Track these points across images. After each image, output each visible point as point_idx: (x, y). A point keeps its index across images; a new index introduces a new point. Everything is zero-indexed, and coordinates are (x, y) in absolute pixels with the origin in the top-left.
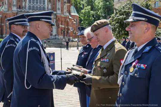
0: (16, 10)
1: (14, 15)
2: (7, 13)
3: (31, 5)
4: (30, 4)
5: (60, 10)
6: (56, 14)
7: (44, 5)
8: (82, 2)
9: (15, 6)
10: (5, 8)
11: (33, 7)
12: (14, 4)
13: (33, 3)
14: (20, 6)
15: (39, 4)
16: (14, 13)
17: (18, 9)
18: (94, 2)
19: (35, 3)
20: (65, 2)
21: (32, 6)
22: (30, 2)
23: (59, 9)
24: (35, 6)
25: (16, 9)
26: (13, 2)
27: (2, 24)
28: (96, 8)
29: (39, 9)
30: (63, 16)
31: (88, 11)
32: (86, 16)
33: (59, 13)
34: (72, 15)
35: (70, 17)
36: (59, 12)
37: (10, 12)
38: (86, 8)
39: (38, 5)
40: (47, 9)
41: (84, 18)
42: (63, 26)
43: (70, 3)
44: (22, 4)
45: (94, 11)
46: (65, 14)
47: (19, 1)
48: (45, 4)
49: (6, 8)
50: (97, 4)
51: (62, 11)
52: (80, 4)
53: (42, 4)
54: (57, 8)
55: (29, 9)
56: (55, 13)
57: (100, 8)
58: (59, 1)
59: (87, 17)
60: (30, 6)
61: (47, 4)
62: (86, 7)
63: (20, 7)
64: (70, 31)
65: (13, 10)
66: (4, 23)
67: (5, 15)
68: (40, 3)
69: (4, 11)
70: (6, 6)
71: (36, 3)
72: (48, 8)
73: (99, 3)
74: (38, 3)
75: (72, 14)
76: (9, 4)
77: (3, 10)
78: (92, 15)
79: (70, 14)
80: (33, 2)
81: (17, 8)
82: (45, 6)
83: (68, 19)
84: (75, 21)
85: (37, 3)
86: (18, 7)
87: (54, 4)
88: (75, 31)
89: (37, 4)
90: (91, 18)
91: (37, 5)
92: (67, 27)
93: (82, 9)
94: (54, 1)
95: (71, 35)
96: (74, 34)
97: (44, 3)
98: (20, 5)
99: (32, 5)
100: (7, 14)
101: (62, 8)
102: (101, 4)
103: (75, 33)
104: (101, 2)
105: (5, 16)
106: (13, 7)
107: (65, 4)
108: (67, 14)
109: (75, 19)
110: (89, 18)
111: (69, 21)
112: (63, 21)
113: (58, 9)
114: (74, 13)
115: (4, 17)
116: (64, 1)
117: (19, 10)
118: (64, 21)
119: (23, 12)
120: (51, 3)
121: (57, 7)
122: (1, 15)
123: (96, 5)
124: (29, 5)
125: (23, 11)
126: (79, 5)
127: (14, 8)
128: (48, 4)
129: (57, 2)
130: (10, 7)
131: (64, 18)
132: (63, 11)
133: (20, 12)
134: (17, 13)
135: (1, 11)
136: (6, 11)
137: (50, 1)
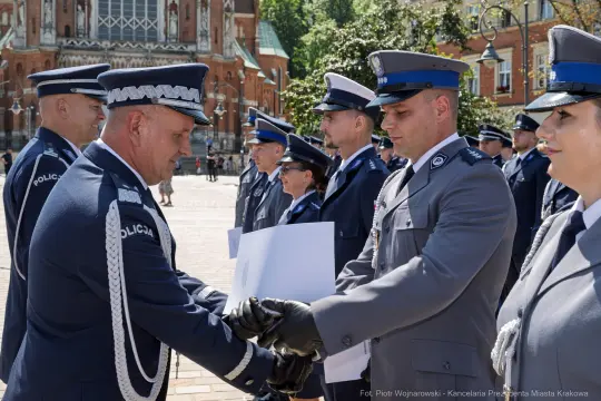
0: (54, 42)
1: (48, 58)
2: (27, 51)
3: (107, 22)
4: (104, 18)
5: (210, 40)
6: (193, 53)
7: (152, 20)
8: (306, 7)
10: (17, 37)
11: (116, 28)
12: (48, 20)
13: (116, 14)
14: (67, 28)
15: (134, 17)
16: (46, 54)
17: (60, 40)
19: (122, 17)
20: (228, 10)
21: (109, 26)
22: (103, 11)
23: (204, 35)
24: (122, 27)
25: (54, 38)
29: (134, 35)
30: (219, 58)
33: (204, 49)
34: (264, 56)
35: (248, 64)
36: (204, 46)
37: (34, 50)
38: (317, 27)
39: (131, 23)
40: (163, 37)
41: (311, 65)
42: (221, 97)
43: (252, 8)
46: (227, 52)
47: (65, 11)
48: (158, 19)
49: (20, 35)
51: (216, 42)
53: (146, 18)
54: (199, 33)
55: (101, 37)
56: (191, 48)
58: (204, 4)
60: (102, 28)
61: (163, 17)
63: (68, 33)
65: (42, 41)
66: (13, 89)
67: (16, 62)
68: (141, 15)
69: (15, 48)
70: (22, 30)
71: (125, 14)
72: (166, 33)
74: (131, 14)
75: (263, 51)
76: (30, 21)
77: (11, 43)
80: (113, 13)
81: (58, 35)
82: (156, 24)
83: (241, 72)
84: (272, 78)
85: (128, 14)
86: (63, 31)
87: (188, 18)
89: (128, 19)
91: (128, 23)
92: (236, 100)
94: (187, 7)
97: (153, 16)
98: (71, 25)
99: (112, 22)
100: (25, 57)
101: (216, 31)
105: (19, 65)
106: (42, 31)
107: (226, 17)
108: (238, 51)
109: (274, 72)
111: (243, 76)
112: (221, 77)
113: (202, 35)
114: (271, 48)
115: (15, 68)
116: (225, 5)
117: (64, 41)
118: (226, 79)
119: (78, 49)
120: (176, 13)
121: (199, 28)
122: (5, 62)
124: (100, 21)
125: (78, 45)
127: (48, 35)
128: (166, 20)
129: (199, 10)
130: (34, 32)
131: (225, 65)
132: (222, 41)
133: (67, 48)
134: (57, 54)
135: (4, 46)
136: (22, 48)
137: (174, 6)
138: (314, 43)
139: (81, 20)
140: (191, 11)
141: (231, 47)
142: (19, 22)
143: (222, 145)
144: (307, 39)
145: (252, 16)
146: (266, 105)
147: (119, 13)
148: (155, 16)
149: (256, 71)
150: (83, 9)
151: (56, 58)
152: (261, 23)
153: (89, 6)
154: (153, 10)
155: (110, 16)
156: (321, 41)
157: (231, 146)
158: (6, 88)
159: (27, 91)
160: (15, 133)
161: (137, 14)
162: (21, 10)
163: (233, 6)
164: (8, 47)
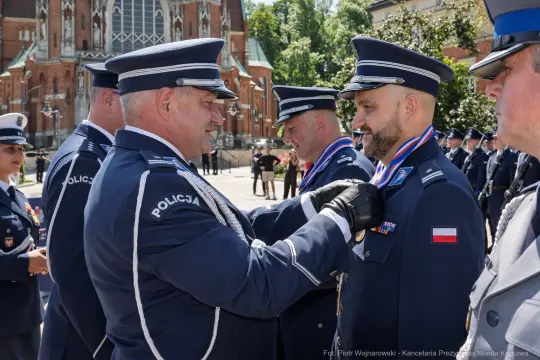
0: (73, 54)
1: (68, 68)
2: (48, 63)
3: (120, 37)
4: (117, 34)
7: (160, 36)
8: (283, 27)
9: (70, 42)
10: (39, 50)
11: (128, 43)
12: (68, 35)
13: (128, 30)
14: (85, 42)
15: (144, 34)
16: (69, 65)
17: (78, 52)
18: (322, 24)
19: (133, 33)
20: (225, 28)
21: (122, 41)
22: (116, 28)
24: (133, 42)
25: (73, 51)
26: (65, 30)
27: (34, 100)
28: (328, 44)
31: (301, 52)
32: (295, 67)
34: (253, 67)
35: (243, 73)
37: (55, 61)
38: (295, 43)
39: (142, 38)
41: (290, 75)
43: (243, 30)
44: (91, 35)
45: (321, 53)
46: (225, 64)
47: (83, 28)
48: (164, 35)
49: (43, 48)
50: (329, 30)
52: (279, 33)
53: (154, 34)
55: (115, 51)
57: (339, 43)
58: (205, 23)
59: (300, 71)
60: (116, 43)
61: (169, 33)
62: (297, 40)
63: (85, 46)
64: (242, 116)
65: (62, 53)
66: (36, 96)
67: (39, 72)
68: (149, 32)
69: (38, 60)
70: (44, 44)
71: (136, 30)
73: (335, 27)
74: (141, 30)
75: (252, 63)
76: (52, 37)
77: (35, 57)
78: (313, 67)
79: (244, 64)
80: (125, 29)
81: (77, 49)
82: (163, 40)
83: (236, 80)
84: (260, 85)
85: (139, 31)
86: (81, 45)
87: (191, 34)
88: (260, 116)
89: (138, 35)
90: (310, 75)
91: (139, 38)
93: (284, 47)
94: (190, 24)
95: (246, 127)
96: (258, 126)
97: (160, 32)
98: (88, 39)
99: (125, 37)
100: (47, 67)
102: (342, 28)
103: (262, 122)
104: (341, 26)
105: (42, 75)
106: (62, 45)
107: (224, 34)
108: (233, 62)
109: (261, 80)
110: (306, 74)
111: (238, 84)
114: (258, 60)
115: (38, 76)
116: (223, 23)
117: (82, 53)
120: (181, 30)
122: (28, 72)
123: (326, 34)
124: (114, 37)
125: (95, 57)
126: (275, 35)
127: (68, 48)
128: (172, 35)
129: (200, 27)
130: (55, 46)
131: (223, 74)
133: (85, 59)
134: (76, 65)
135: (28, 58)
136: (44, 60)
137: (178, 24)
138: (293, 57)
139: (97, 36)
140: (194, 28)
141: (228, 59)
142: (42, 37)
143: (224, 142)
144: (287, 53)
145: (242, 33)
146: (256, 108)
147: (130, 29)
148: (162, 32)
149: (248, 79)
150: (99, 26)
151: (75, 69)
152: (249, 40)
153: (104, 24)
154: (160, 27)
155: (122, 32)
156: (298, 55)
157: (232, 143)
158: (30, 96)
159: (49, 97)
160: (38, 134)
161: (147, 31)
162: (44, 26)
163: (229, 24)
164: (31, 59)
